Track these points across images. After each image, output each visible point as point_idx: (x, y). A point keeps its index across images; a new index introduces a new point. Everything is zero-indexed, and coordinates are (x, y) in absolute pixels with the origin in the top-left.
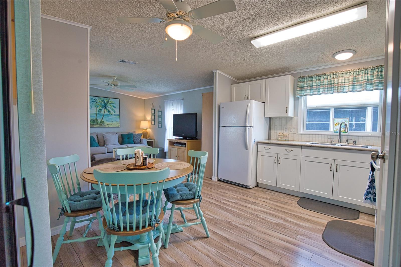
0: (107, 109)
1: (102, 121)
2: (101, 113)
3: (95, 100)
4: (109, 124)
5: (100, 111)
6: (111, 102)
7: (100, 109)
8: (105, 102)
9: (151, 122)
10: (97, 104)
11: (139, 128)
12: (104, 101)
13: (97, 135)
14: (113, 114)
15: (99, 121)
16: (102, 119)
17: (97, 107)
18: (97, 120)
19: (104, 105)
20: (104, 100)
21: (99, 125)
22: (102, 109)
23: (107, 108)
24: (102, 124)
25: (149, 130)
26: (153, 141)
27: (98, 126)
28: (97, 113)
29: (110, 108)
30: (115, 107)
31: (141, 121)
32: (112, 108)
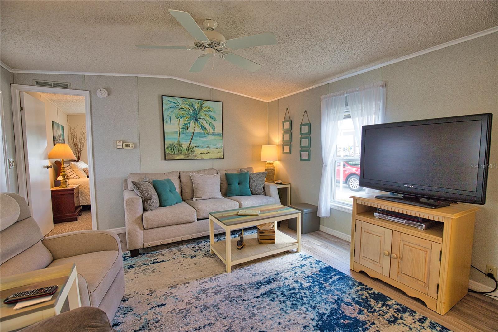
0: (199, 123)
1: (190, 148)
2: (188, 131)
3: (176, 105)
4: (203, 154)
5: (186, 126)
6: (206, 109)
7: (186, 123)
8: (196, 107)
9: (283, 148)
10: (180, 112)
11: (258, 159)
12: (193, 107)
13: (179, 177)
14: (211, 133)
15: (185, 147)
16: (189, 143)
17: (179, 118)
18: (181, 145)
19: (193, 115)
20: (193, 104)
21: (185, 154)
22: (189, 123)
23: (199, 119)
24: (189, 154)
26: (287, 189)
27: (182, 157)
28: (181, 130)
29: (205, 119)
30: (214, 119)
31: (262, 146)
32: (209, 121)
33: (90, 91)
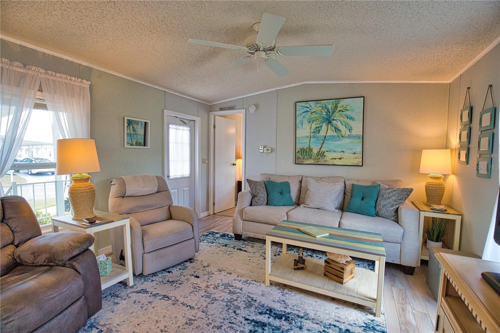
0: (332, 125)
1: (321, 152)
2: (319, 135)
3: (308, 109)
4: (335, 159)
5: (318, 130)
6: (342, 109)
7: (317, 126)
8: (330, 108)
9: (460, 154)
10: (312, 116)
12: (326, 108)
13: (301, 182)
14: (347, 135)
15: (315, 151)
16: (320, 147)
17: (311, 122)
18: (311, 150)
19: (326, 117)
20: (327, 105)
21: (315, 159)
22: (321, 126)
23: (332, 121)
24: (319, 159)
25: (453, 181)
27: (312, 161)
28: (312, 134)
29: (340, 120)
30: (351, 118)
31: (423, 150)
32: (344, 122)
33: (246, 109)
